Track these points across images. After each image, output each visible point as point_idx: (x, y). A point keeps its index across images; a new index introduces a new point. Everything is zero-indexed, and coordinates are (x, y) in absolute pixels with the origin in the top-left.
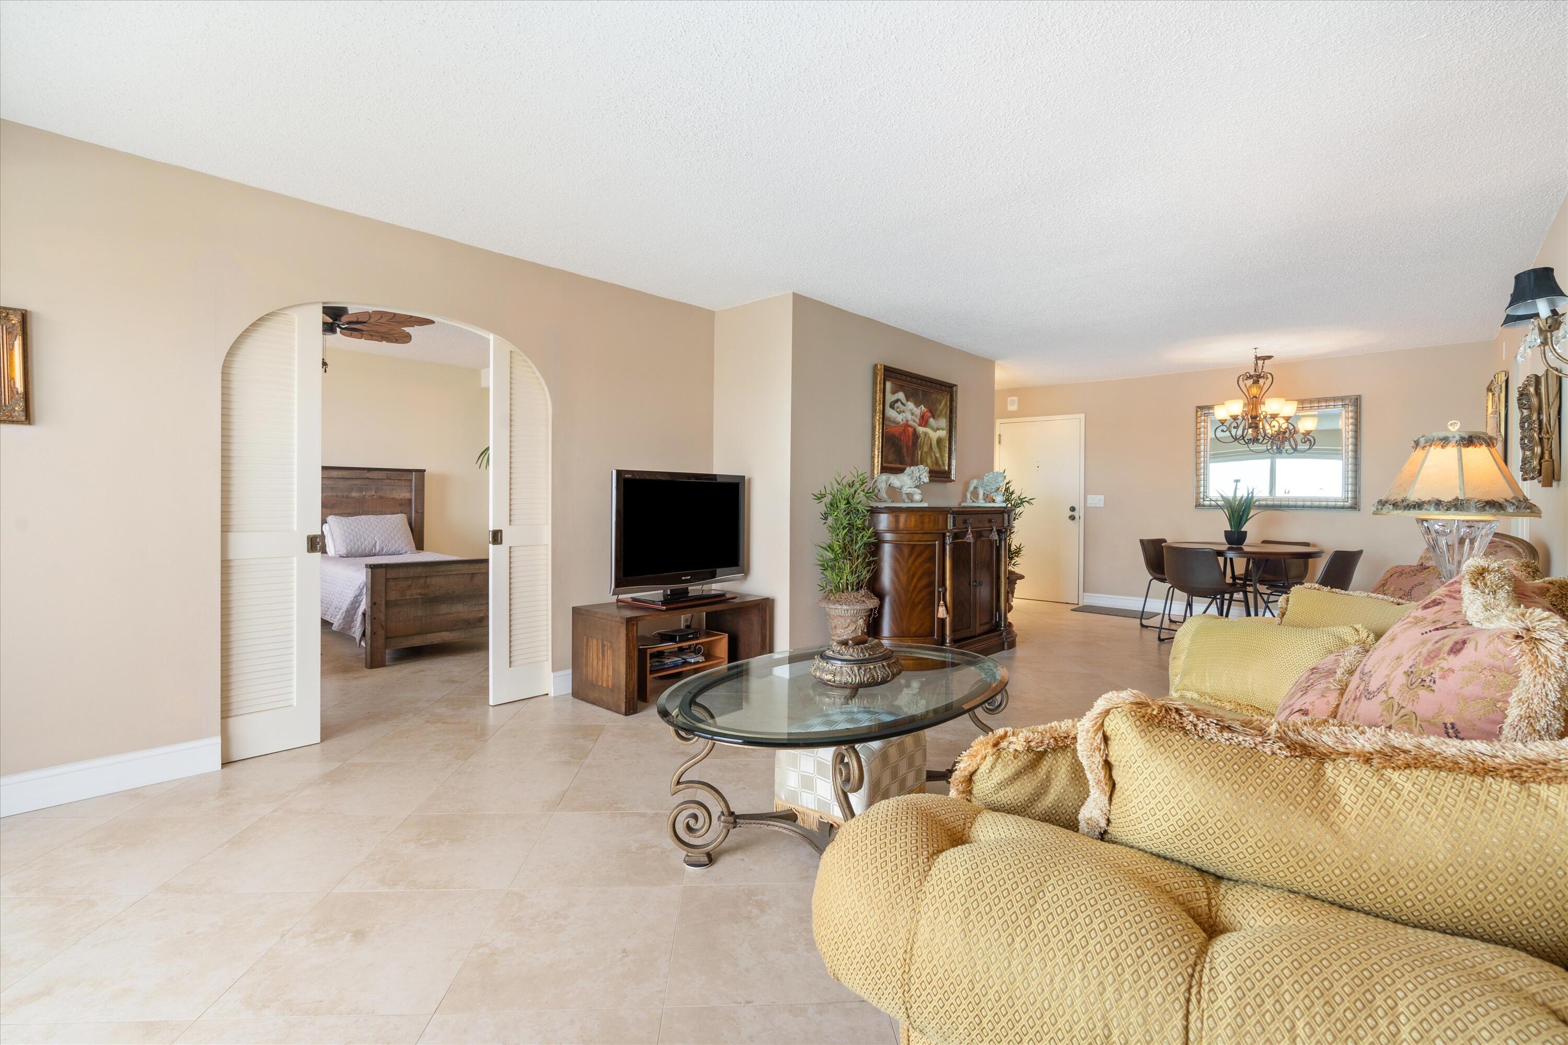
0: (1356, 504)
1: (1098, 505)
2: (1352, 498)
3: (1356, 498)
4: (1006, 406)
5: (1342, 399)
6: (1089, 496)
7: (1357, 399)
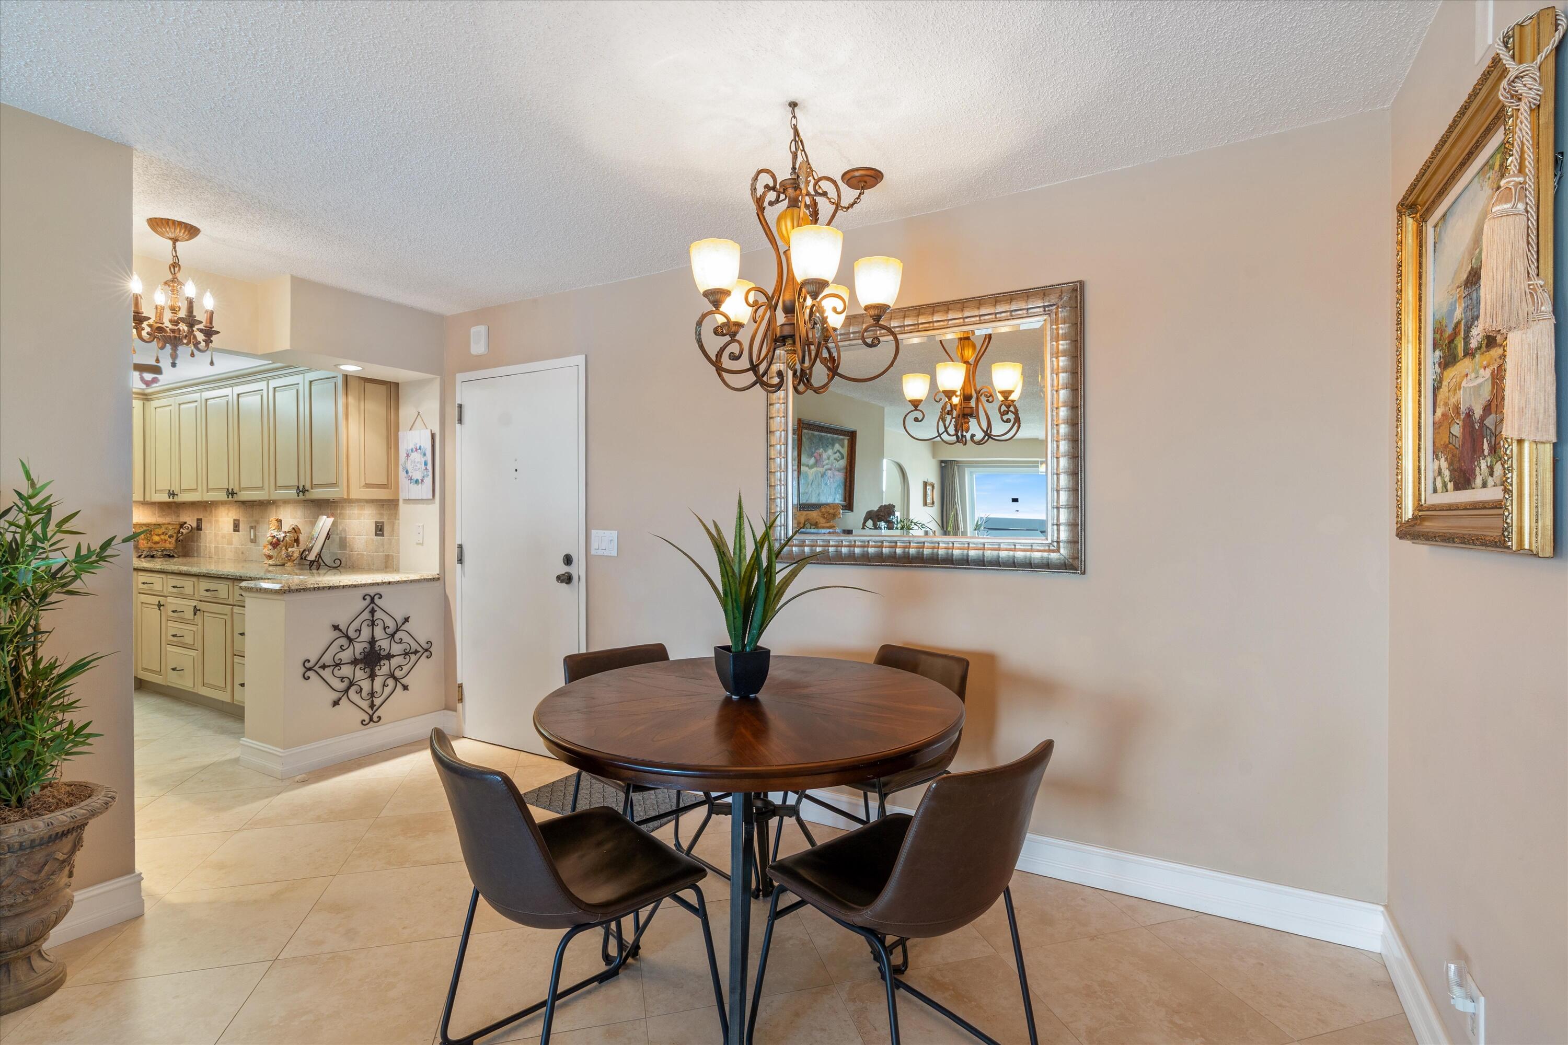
0: (1076, 557)
1: (607, 553)
2: (1069, 542)
3: (1077, 541)
4: (468, 345)
5: (1043, 292)
6: (594, 532)
7: (1075, 290)
